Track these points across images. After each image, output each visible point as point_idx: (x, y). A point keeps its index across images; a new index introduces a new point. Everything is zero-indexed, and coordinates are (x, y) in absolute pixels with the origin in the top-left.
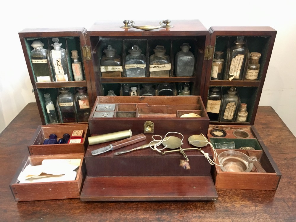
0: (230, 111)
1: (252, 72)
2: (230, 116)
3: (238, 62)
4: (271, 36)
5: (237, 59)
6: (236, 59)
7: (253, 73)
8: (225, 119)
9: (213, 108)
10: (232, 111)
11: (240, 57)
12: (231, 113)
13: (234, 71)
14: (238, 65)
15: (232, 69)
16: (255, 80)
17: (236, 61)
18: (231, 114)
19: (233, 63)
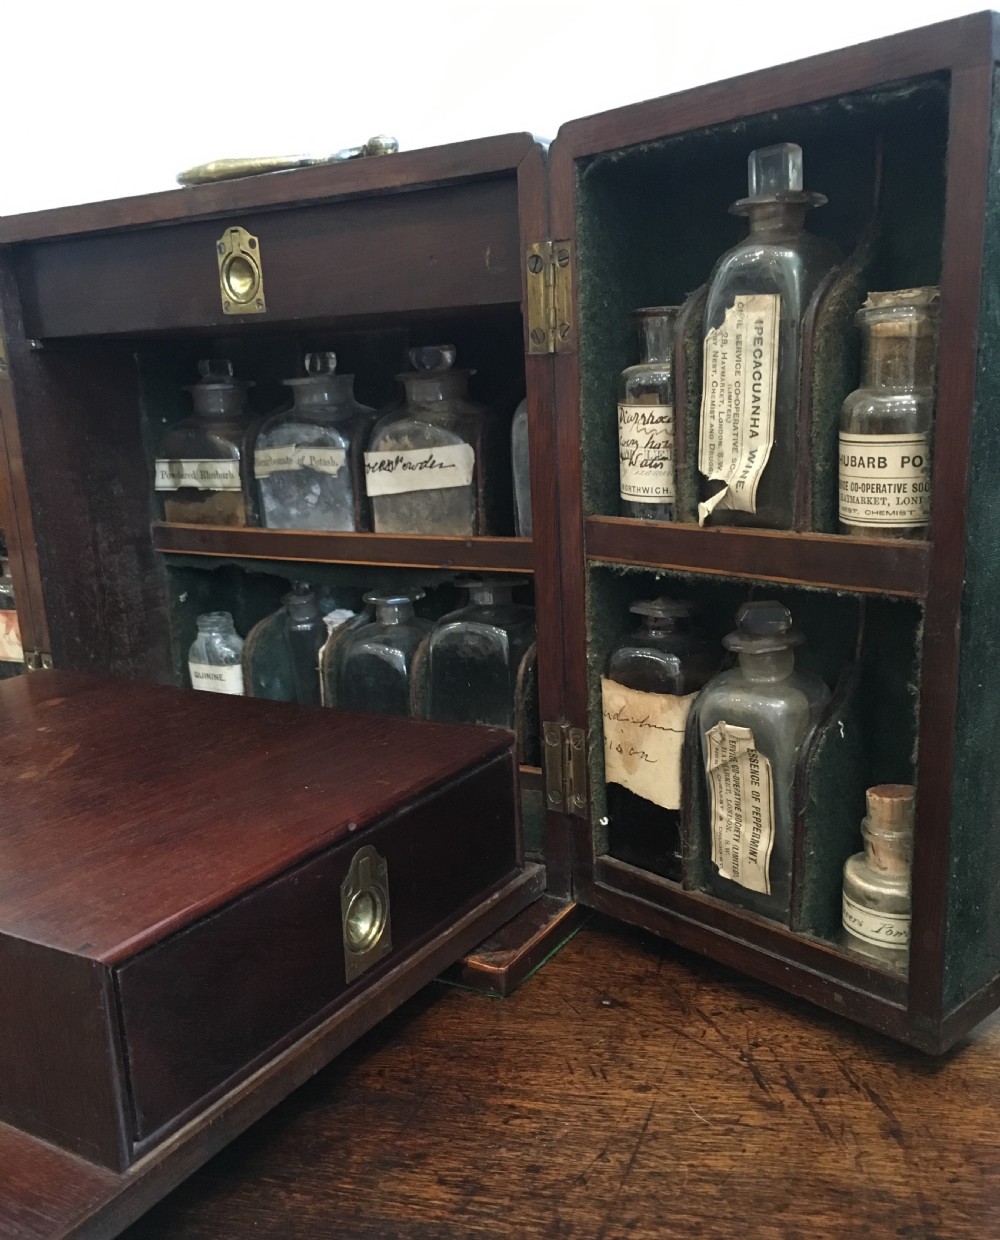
0: (747, 808)
1: (876, 452)
2: (747, 854)
3: (748, 361)
4: (944, 75)
5: (738, 342)
6: (731, 338)
7: (882, 462)
8: (722, 873)
9: (632, 752)
10: (757, 812)
11: (752, 316)
12: (758, 827)
13: (735, 449)
14: (749, 393)
15: (716, 423)
16: (914, 533)
17: (730, 349)
18: (755, 843)
19: (717, 377)
